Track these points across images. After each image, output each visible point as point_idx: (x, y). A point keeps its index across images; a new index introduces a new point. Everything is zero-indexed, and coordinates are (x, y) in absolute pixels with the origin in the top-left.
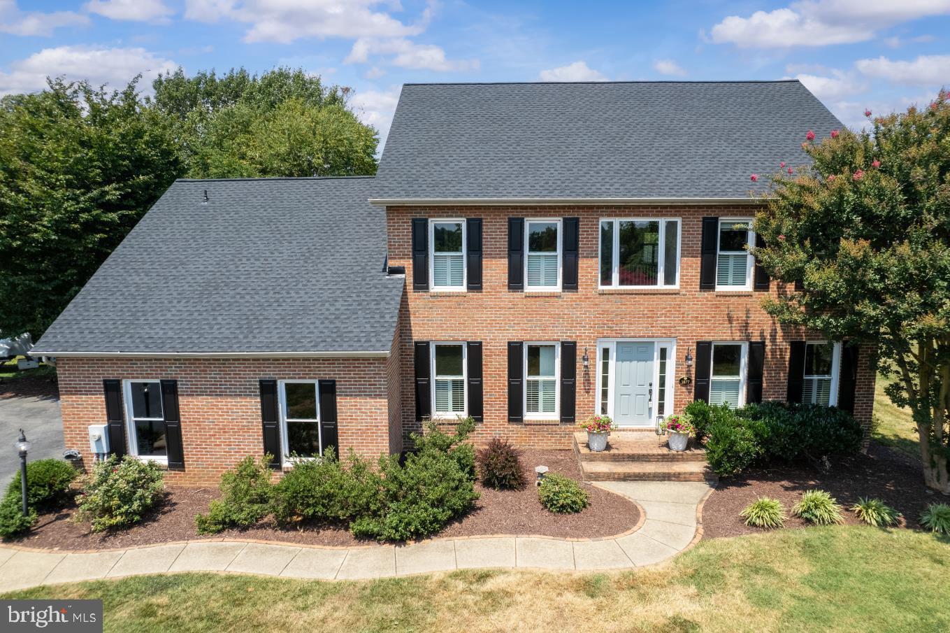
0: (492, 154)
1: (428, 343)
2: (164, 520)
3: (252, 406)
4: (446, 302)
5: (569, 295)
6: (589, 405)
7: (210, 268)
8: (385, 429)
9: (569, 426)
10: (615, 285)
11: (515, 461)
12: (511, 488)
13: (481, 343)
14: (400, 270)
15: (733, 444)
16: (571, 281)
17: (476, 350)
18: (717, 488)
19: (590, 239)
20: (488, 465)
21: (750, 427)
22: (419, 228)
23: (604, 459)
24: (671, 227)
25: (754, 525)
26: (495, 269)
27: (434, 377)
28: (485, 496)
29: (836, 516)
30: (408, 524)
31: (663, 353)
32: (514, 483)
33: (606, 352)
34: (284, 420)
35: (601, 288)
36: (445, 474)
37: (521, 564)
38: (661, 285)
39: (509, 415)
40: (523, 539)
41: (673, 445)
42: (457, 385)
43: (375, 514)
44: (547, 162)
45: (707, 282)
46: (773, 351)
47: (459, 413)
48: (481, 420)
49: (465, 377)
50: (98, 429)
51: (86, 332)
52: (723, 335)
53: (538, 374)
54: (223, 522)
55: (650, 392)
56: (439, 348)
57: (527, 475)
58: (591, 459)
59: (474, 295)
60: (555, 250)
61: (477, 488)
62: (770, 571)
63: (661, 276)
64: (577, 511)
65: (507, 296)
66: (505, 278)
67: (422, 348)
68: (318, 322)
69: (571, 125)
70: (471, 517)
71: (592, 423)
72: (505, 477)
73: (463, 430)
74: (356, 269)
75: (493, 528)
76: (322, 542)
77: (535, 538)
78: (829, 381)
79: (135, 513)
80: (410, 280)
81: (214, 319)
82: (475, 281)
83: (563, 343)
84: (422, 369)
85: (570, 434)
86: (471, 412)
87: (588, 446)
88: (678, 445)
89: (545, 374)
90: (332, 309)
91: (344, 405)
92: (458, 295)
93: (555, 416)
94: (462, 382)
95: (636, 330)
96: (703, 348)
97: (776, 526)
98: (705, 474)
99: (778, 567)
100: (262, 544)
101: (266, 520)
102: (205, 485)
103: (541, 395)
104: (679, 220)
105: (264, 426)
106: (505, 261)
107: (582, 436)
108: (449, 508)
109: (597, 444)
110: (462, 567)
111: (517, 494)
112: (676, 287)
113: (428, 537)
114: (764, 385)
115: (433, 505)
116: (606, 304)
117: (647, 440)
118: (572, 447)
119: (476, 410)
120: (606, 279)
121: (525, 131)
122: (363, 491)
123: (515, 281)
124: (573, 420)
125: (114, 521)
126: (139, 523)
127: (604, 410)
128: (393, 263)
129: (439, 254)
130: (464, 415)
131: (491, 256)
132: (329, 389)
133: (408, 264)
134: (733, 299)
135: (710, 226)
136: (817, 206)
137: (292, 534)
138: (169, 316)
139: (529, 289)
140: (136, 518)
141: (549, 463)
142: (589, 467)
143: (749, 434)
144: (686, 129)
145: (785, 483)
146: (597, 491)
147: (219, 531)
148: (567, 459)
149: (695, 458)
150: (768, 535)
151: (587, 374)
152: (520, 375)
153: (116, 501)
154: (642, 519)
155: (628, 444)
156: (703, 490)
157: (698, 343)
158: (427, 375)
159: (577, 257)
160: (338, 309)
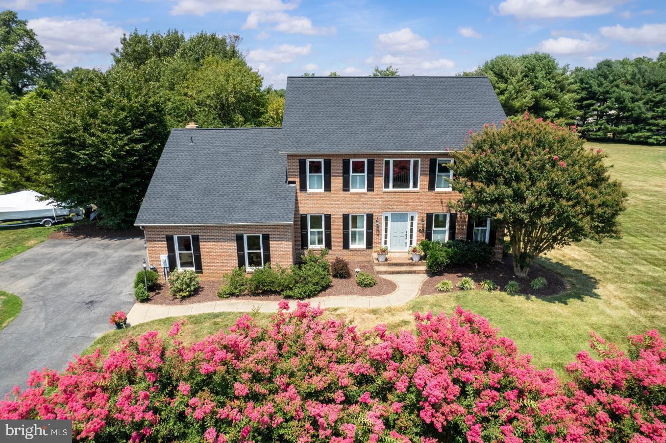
0: (334, 125)
1: (306, 215)
2: (202, 294)
3: (233, 245)
4: (314, 197)
5: (370, 193)
6: (379, 242)
7: (204, 181)
8: (291, 254)
9: (370, 251)
10: (391, 189)
11: (346, 267)
12: (345, 278)
13: (330, 215)
14: (294, 182)
15: (436, 259)
16: (371, 187)
17: (328, 218)
18: (430, 277)
19: (380, 168)
20: (335, 269)
21: (445, 251)
22: (302, 164)
23: (384, 265)
24: (416, 163)
25: (440, 290)
26: (337, 182)
27: (309, 230)
28: (335, 281)
29: (472, 287)
30: (305, 292)
31: (412, 218)
32: (346, 276)
33: (386, 218)
34: (246, 251)
35: (385, 190)
36: (318, 272)
37: (349, 305)
38: (411, 189)
39: (344, 246)
40: (350, 297)
41: (414, 259)
42: (320, 233)
43: (291, 289)
44: (360, 130)
45: (432, 187)
46: (461, 217)
47: (321, 246)
48: (331, 249)
49: (323, 229)
50: (164, 257)
51: (156, 214)
52: (439, 210)
53: (356, 228)
54: (229, 294)
55: (406, 235)
56: (311, 217)
57: (351, 272)
58: (379, 265)
59: (327, 193)
60: (364, 173)
61: (331, 278)
62: (440, 306)
63: (411, 184)
64: (372, 286)
65: (342, 193)
66: (341, 186)
67: (304, 218)
68: (260, 209)
69: (372, 106)
70: (329, 289)
71: (379, 250)
72: (342, 273)
73: (323, 253)
74: (273, 181)
75: (338, 293)
76: (270, 300)
77: (355, 296)
78: (486, 230)
79: (192, 291)
80: (298, 187)
81: (213, 208)
82: (328, 187)
83: (367, 214)
84: (304, 226)
85: (370, 254)
86: (326, 245)
87: (378, 260)
88: (416, 259)
89: (359, 228)
90: (265, 202)
91: (273, 244)
92: (320, 194)
93: (364, 246)
94: (322, 232)
95: (400, 209)
96: (429, 216)
97: (448, 291)
98: (426, 271)
99: (444, 305)
100: (247, 302)
101: (245, 293)
102: (212, 279)
103: (357, 237)
104: (420, 160)
105: (238, 254)
106: (341, 178)
107: (375, 255)
108: (321, 286)
109: (382, 259)
110: (327, 307)
111: (347, 280)
112: (417, 189)
113: (313, 297)
114: (457, 231)
115: (314, 285)
116: (386, 197)
117: (404, 256)
118: (371, 259)
119: (328, 244)
120: (387, 186)
121: (350, 111)
122: (286, 280)
123: (346, 187)
124: (372, 248)
125: (185, 294)
126: (193, 295)
127: (386, 243)
128: (290, 179)
129: (311, 175)
130: (323, 246)
131: (336, 176)
132: (266, 238)
133: (297, 180)
134: (443, 195)
135: (433, 163)
136: (469, 165)
137: (258, 297)
138: (191, 206)
139: (352, 190)
140: (192, 293)
141: (361, 267)
142: (377, 269)
143: (444, 254)
144: (427, 109)
145: (459, 274)
146: (380, 278)
147: (228, 297)
148: (368, 265)
149: (423, 264)
150: (444, 294)
151: (378, 228)
152: (348, 229)
153: (184, 287)
154: (397, 289)
155: (395, 258)
156: (425, 277)
157: (427, 214)
158: (306, 229)
159: (373, 176)
160: (268, 202)
